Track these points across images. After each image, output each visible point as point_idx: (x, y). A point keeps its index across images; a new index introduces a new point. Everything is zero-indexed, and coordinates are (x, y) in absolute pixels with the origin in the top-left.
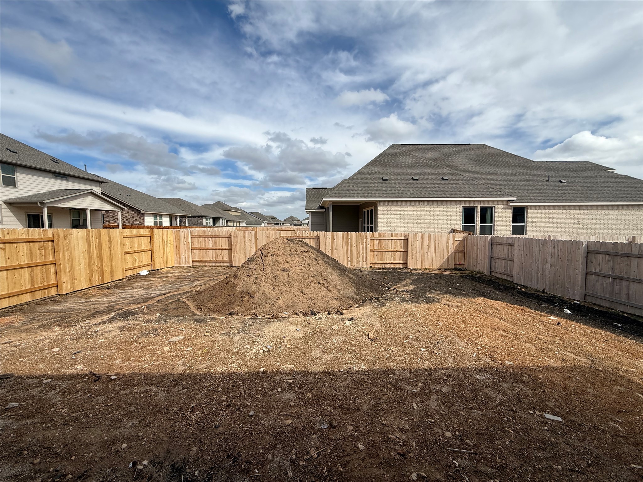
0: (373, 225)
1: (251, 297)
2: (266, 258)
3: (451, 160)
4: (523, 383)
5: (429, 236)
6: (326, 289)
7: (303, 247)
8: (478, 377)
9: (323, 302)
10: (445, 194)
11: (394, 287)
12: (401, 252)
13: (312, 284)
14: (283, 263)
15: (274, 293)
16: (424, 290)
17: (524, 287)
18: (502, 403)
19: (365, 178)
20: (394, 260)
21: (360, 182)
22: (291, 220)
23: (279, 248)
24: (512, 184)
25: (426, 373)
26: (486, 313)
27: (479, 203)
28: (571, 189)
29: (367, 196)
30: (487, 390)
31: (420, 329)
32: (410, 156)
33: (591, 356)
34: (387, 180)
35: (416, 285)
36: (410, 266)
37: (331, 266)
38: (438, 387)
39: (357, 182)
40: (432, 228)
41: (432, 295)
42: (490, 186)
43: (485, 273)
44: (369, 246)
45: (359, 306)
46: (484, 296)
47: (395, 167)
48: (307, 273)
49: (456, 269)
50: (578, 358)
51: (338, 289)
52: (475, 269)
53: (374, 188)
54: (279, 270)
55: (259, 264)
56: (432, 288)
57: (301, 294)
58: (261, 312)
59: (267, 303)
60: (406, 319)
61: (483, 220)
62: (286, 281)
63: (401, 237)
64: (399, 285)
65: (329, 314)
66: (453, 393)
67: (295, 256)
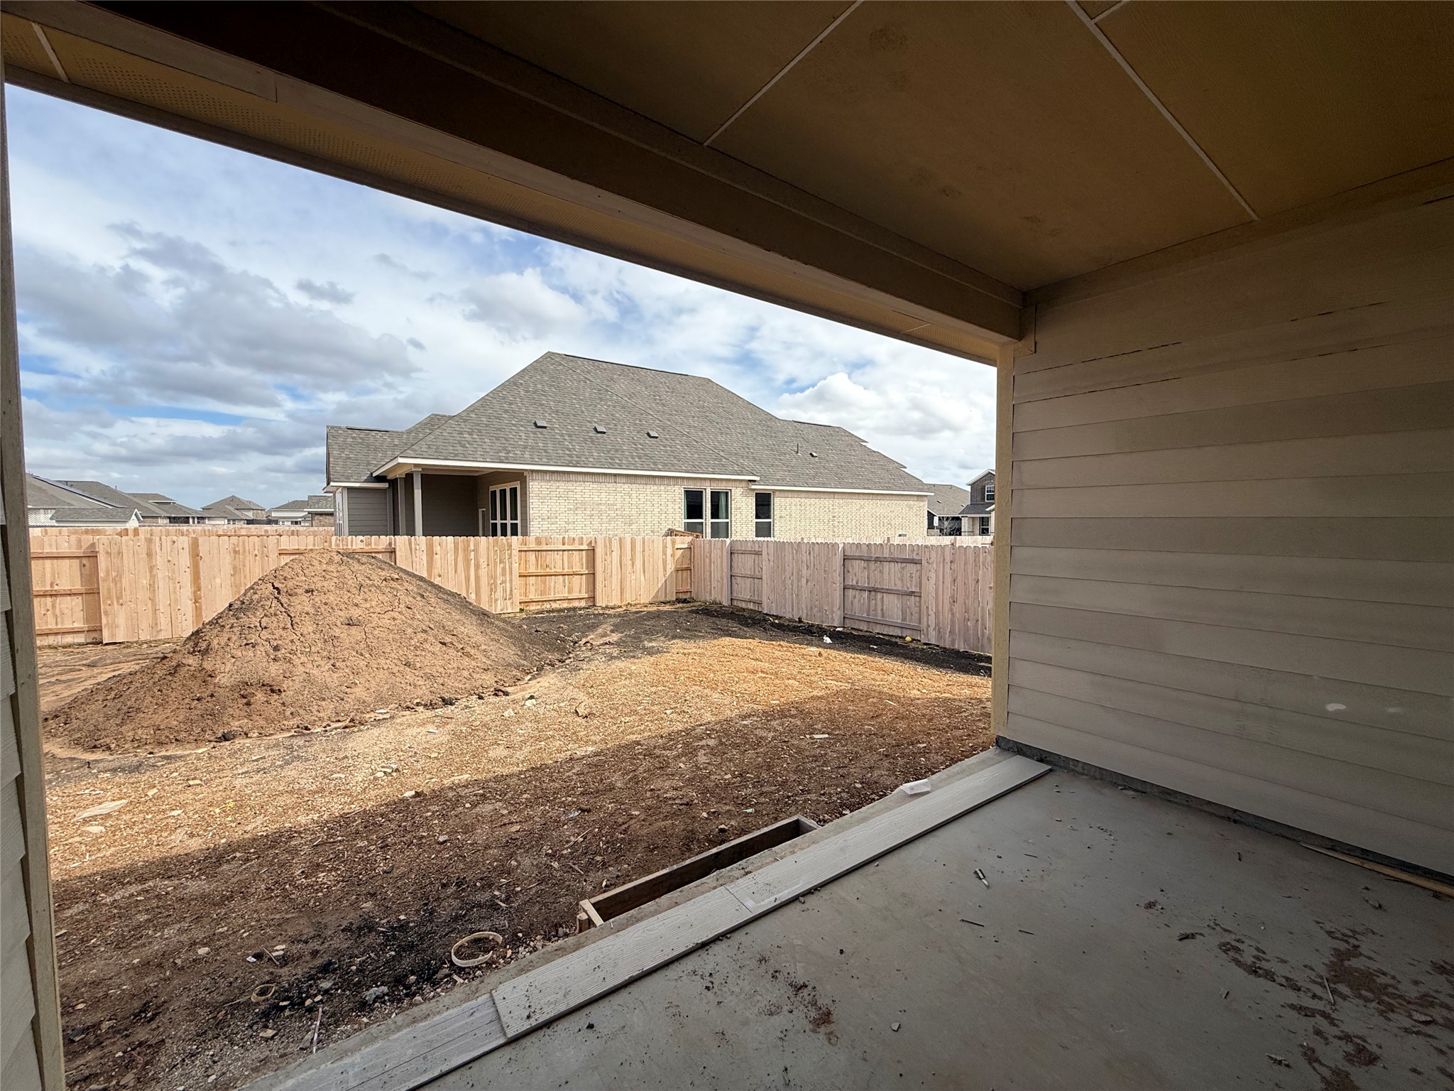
0: (518, 522)
1: (273, 691)
2: (292, 599)
3: (660, 400)
4: (792, 716)
5: (633, 542)
6: (460, 654)
7: (383, 569)
8: (745, 722)
9: (460, 678)
10: (655, 464)
11: (584, 640)
12: (582, 575)
13: (427, 646)
14: (343, 607)
15: (336, 675)
16: (639, 637)
17: (777, 617)
18: (774, 738)
19: (496, 418)
20: (569, 593)
21: (487, 425)
22: (232, 509)
23: (324, 573)
24: (752, 453)
25: (683, 733)
26: (737, 655)
27: (708, 483)
28: (824, 467)
29: (507, 458)
30: (757, 732)
31: (654, 689)
32: (585, 382)
33: (850, 679)
34: (545, 427)
35: (622, 633)
36: (601, 601)
37: (456, 609)
38: (701, 743)
39: (478, 425)
40: (634, 526)
41: (654, 644)
42: (722, 454)
43: (724, 604)
44: (517, 564)
45: (534, 678)
46: (730, 635)
47: (560, 402)
48: (410, 626)
49: (678, 601)
50: (840, 683)
51: (484, 651)
52: (708, 599)
53: (520, 443)
54: (339, 624)
55: (276, 615)
56: (650, 633)
57: (407, 668)
58: (315, 721)
59: (324, 699)
60: (627, 682)
61: (715, 514)
62: (363, 645)
63: (582, 544)
64: (592, 636)
65: (481, 698)
66: (721, 743)
67: (370, 591)
